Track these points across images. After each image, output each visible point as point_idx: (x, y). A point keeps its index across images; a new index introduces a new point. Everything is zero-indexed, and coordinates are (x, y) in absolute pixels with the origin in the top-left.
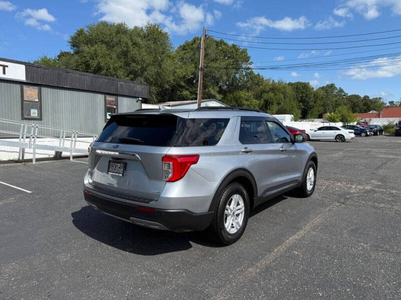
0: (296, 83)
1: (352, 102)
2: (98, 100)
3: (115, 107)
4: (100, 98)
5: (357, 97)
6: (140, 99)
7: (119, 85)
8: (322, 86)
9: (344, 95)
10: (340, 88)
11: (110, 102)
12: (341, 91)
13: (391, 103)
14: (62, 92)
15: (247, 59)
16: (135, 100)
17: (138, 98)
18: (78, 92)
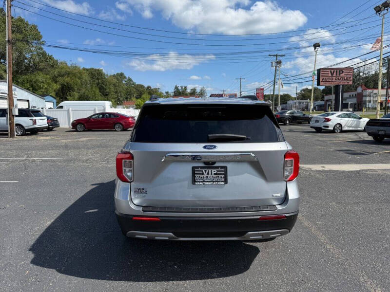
0: (90, 69)
1: (138, 91)
5: (142, 86)
8: (112, 74)
9: (133, 84)
10: (129, 77)
12: (130, 80)
13: (167, 93)
15: (38, 37)
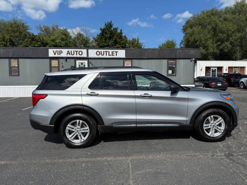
2: (163, 63)
3: (174, 66)
4: (165, 62)
6: (193, 59)
7: (177, 52)
11: (171, 64)
14: (143, 61)
16: (189, 60)
17: (192, 58)
18: (151, 60)
